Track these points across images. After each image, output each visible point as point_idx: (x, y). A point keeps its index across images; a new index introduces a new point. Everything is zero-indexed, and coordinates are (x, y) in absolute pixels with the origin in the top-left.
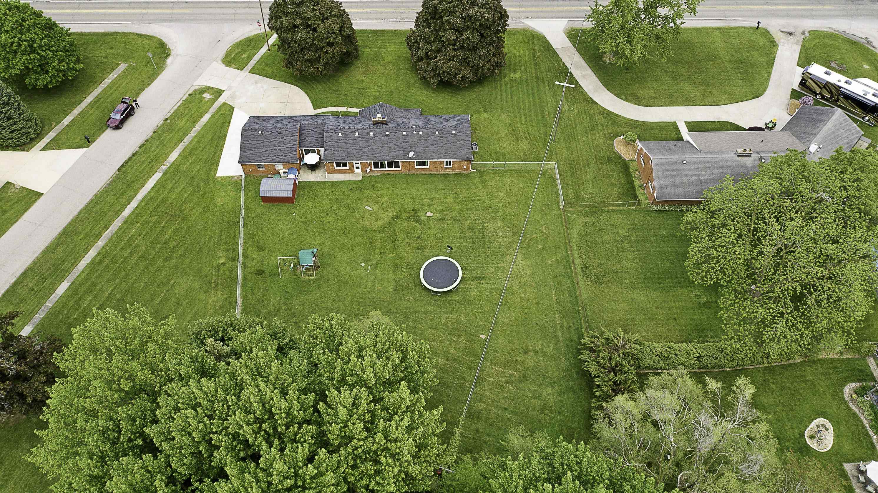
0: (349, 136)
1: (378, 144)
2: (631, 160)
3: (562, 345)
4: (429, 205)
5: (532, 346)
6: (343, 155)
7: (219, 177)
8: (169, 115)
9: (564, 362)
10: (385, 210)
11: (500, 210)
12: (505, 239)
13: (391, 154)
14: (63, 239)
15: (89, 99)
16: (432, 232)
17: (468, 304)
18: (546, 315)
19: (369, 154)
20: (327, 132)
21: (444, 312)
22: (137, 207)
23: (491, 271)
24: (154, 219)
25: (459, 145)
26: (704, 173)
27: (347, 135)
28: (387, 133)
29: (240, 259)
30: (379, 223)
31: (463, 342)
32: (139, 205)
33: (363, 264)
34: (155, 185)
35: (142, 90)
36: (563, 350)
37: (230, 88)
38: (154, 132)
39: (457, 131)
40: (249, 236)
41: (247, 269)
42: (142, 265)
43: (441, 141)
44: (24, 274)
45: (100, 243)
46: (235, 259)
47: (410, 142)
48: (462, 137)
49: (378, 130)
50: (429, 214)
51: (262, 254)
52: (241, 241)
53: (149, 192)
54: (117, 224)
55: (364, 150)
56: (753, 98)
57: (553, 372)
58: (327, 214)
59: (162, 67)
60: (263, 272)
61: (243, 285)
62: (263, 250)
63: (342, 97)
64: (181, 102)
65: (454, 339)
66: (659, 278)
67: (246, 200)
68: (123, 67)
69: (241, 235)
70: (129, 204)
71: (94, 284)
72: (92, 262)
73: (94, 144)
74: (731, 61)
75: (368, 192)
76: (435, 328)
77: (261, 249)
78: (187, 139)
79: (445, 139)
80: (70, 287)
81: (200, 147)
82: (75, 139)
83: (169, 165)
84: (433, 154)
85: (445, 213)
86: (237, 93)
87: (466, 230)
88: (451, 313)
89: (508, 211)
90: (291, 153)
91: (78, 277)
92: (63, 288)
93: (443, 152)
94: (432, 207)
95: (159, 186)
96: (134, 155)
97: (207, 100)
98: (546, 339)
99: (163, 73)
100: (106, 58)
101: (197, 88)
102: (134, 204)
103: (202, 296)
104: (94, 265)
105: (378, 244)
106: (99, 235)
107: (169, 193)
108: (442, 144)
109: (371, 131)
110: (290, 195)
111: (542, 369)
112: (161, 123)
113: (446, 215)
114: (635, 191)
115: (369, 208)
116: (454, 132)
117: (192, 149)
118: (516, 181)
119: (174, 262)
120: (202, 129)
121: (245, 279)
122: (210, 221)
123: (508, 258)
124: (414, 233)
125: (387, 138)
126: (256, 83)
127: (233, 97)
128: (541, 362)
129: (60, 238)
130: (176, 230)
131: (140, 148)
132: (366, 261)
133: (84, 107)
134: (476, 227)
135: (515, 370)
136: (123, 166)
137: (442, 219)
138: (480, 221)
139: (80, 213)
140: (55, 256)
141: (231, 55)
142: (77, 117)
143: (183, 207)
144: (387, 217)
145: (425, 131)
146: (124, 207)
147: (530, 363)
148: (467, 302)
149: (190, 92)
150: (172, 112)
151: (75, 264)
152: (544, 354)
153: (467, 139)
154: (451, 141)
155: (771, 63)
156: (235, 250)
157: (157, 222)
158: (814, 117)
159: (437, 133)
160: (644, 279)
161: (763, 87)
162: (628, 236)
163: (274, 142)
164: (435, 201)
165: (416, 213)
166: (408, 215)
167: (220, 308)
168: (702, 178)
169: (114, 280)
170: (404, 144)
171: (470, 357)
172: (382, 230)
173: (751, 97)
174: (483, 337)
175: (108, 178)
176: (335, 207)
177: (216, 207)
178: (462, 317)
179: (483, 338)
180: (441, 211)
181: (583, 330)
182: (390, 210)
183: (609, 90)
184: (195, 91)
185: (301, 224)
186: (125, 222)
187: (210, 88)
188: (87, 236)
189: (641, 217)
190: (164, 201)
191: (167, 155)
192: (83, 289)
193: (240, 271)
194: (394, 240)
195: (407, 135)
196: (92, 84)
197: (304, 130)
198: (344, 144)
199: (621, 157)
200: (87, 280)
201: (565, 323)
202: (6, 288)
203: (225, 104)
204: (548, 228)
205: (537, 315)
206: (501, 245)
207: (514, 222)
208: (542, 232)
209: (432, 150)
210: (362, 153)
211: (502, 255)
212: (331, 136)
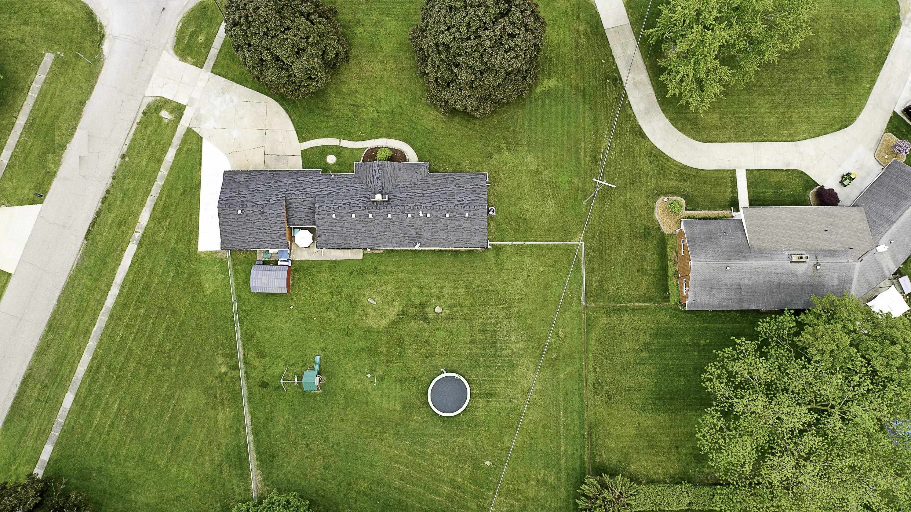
0: (345, 218)
1: (380, 228)
2: (671, 235)
3: (563, 474)
4: (438, 298)
5: (534, 475)
6: (339, 241)
7: (201, 252)
8: (126, 148)
9: (563, 493)
10: (390, 303)
11: (516, 304)
12: (518, 346)
13: (394, 241)
14: (50, 337)
15: (22, 120)
16: (441, 335)
17: (476, 426)
18: (551, 441)
19: (369, 241)
20: (318, 214)
21: (451, 435)
22: (119, 295)
23: (500, 387)
24: (141, 312)
25: (473, 230)
26: (746, 281)
27: (343, 217)
28: (389, 216)
29: (242, 366)
30: (384, 321)
31: (468, 470)
32: (121, 291)
33: (369, 376)
34: (133, 263)
35: (83, 103)
36: (563, 481)
37: (192, 100)
38: (114, 178)
39: (471, 213)
40: (248, 338)
41: (251, 381)
42: (143, 371)
43: (452, 225)
44: (25, 382)
45: (92, 344)
46: (236, 368)
47: (416, 227)
48: (477, 221)
49: (377, 211)
50: (438, 309)
51: (263, 361)
52: (239, 343)
53: (128, 274)
54: (103, 318)
55: (363, 235)
56: (840, 129)
57: (551, 502)
58: (328, 308)
59: (98, 60)
60: (268, 384)
61: (249, 401)
62: (264, 356)
63: (332, 122)
64: (135, 126)
65: (460, 466)
66: (671, 399)
67: (237, 286)
68: (48, 59)
69: (238, 335)
70: (109, 290)
71: (99, 397)
72: (90, 370)
73: (47, 197)
74: (830, 58)
75: (371, 278)
76: (443, 454)
77: (261, 355)
78: (155, 190)
79: (457, 223)
80: (75, 399)
81: (172, 205)
82: (23, 188)
83: (141, 232)
84: (442, 241)
85: (455, 309)
86: (202, 112)
87: (477, 332)
88: (458, 436)
89: (524, 306)
90: (279, 237)
91: (80, 387)
92: (68, 400)
93: (454, 238)
94: (441, 300)
95: (136, 265)
96: (98, 214)
97: (166, 121)
98: (549, 467)
99: (103, 71)
100: (22, 42)
101: (151, 100)
102: (114, 291)
103: (211, 413)
104: (92, 371)
105: (384, 350)
106: (87, 333)
107: (149, 275)
108: (453, 230)
109: (370, 212)
110: (285, 291)
111: (541, 499)
112: (118, 162)
113: (457, 311)
114: (667, 280)
115: (372, 301)
116: (467, 215)
117: (163, 209)
118: (536, 263)
119: (173, 369)
120: (170, 173)
121: (250, 392)
122: (202, 315)
123: (519, 370)
124: (422, 336)
125: (388, 221)
126: (223, 93)
127: (197, 118)
128: (541, 492)
129: (47, 336)
130: (168, 328)
131: (103, 202)
132: (372, 372)
133: (19, 133)
134: (489, 328)
135: (517, 500)
136: (89, 231)
137: (451, 318)
138: (493, 321)
139: (59, 301)
140: (50, 359)
141: (183, 38)
142: (15, 151)
143: (170, 296)
144: (392, 313)
145: (433, 212)
146: (105, 294)
147: (531, 493)
148: (474, 424)
149: (144, 108)
150: (128, 142)
151: (73, 371)
152: (545, 483)
153: (483, 223)
154: (464, 225)
155: (880, 62)
156: (234, 356)
157: (145, 317)
158: (900, 187)
159: (447, 215)
160: (656, 399)
161: (858, 108)
162: (648, 344)
163: (258, 224)
164: (445, 291)
165: (423, 308)
166: (415, 311)
167: (231, 427)
168: (743, 287)
169: (117, 391)
170: (409, 229)
171: (475, 485)
172: (387, 331)
173: (837, 127)
174: (488, 463)
175: (78, 250)
176: (335, 299)
177: (205, 296)
178: (469, 442)
179: (488, 465)
180: (451, 306)
181: (586, 457)
182: (395, 304)
183: (664, 111)
184: (149, 106)
185: (300, 321)
186: (111, 317)
187: (167, 101)
188: (75, 334)
189: (667, 318)
190: (146, 287)
191: (136, 215)
192: (89, 404)
193: (243, 383)
194: (400, 343)
195: (413, 217)
196: (17, 92)
197: (290, 203)
198: (339, 228)
199: (659, 228)
200: (90, 391)
201: (569, 450)
202: (12, 399)
203: (189, 131)
204: (565, 331)
205: (542, 440)
206: (513, 353)
207: (529, 321)
208: (558, 336)
209: (441, 236)
210: (361, 240)
211: (513, 366)
212: (324, 218)
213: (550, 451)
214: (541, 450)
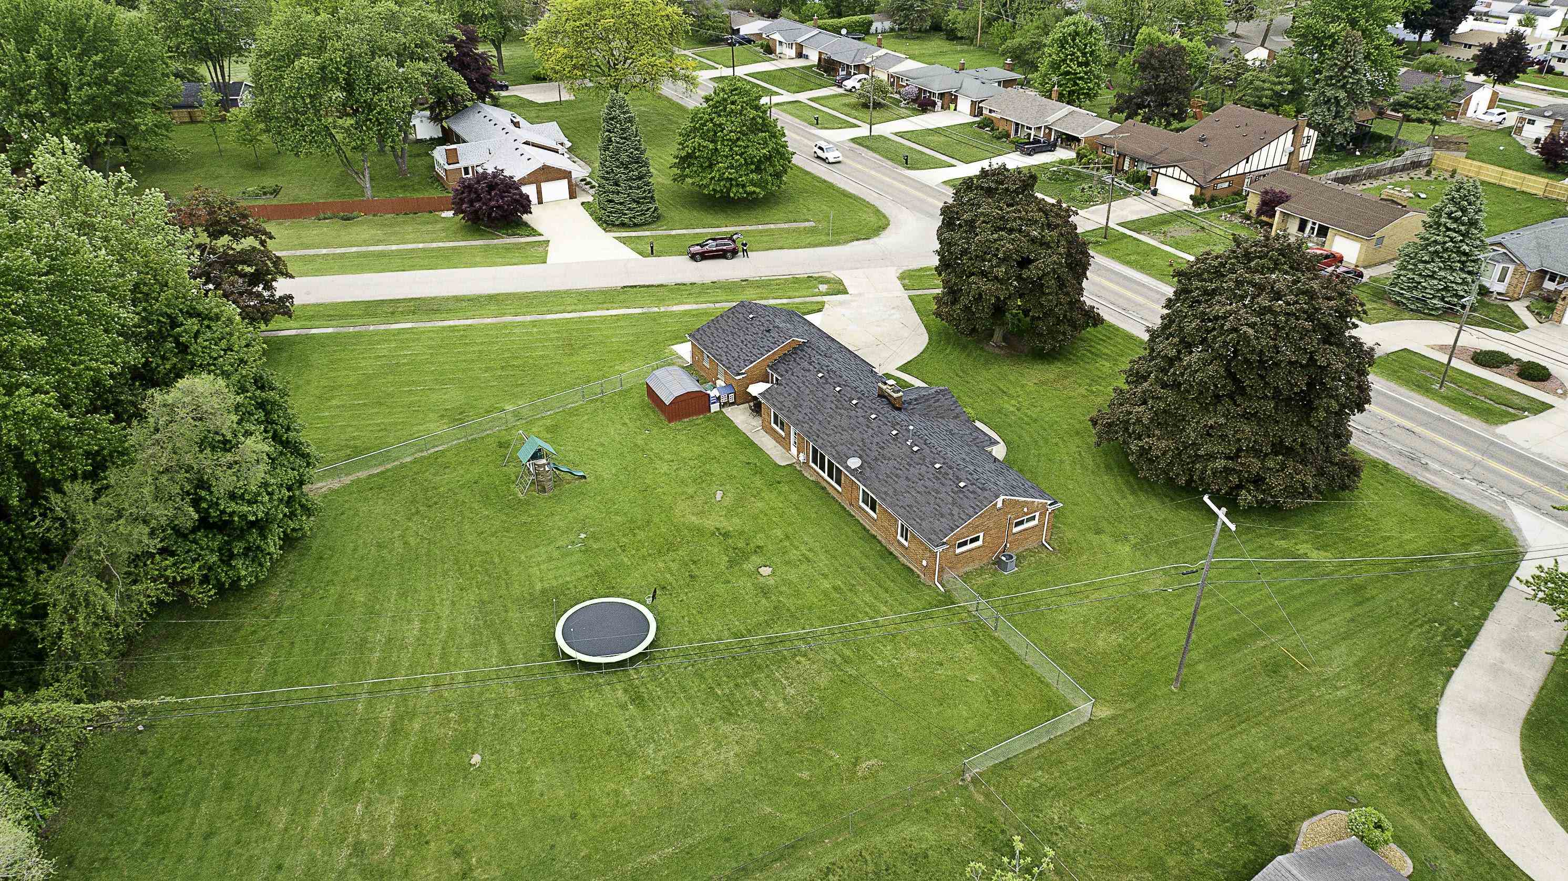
0: (826, 384)
1: (845, 422)
4: (787, 563)
6: (787, 404)
7: (670, 349)
8: (756, 279)
10: (731, 513)
11: (865, 667)
12: (780, 705)
13: (839, 448)
16: (720, 589)
19: (816, 427)
22: (567, 318)
23: (669, 711)
24: (554, 335)
25: (945, 510)
27: (827, 381)
28: (873, 417)
29: (522, 421)
30: (693, 518)
31: (447, 732)
32: (572, 318)
33: (582, 536)
34: (616, 315)
37: (860, 294)
38: (713, 282)
39: (971, 489)
40: (571, 412)
41: (504, 432)
43: (929, 484)
46: (518, 417)
47: (886, 453)
48: (965, 503)
49: (868, 403)
50: (765, 570)
52: (558, 409)
53: (599, 316)
55: (818, 417)
59: (838, 243)
64: (790, 277)
69: (571, 405)
70: (569, 312)
75: (757, 482)
79: (937, 486)
83: (661, 310)
84: (891, 492)
85: (783, 589)
86: (854, 303)
90: (745, 360)
91: (424, 327)
93: (909, 501)
94: (786, 568)
95: (615, 318)
96: (659, 285)
99: (829, 248)
100: (809, 210)
101: (830, 275)
102: (570, 315)
107: (609, 328)
108: (922, 489)
109: (859, 398)
110: (668, 401)
113: (781, 592)
115: (719, 496)
116: (962, 486)
117: (705, 313)
118: (977, 664)
123: (725, 728)
125: (864, 423)
127: (842, 303)
130: (545, 356)
131: (676, 284)
132: (592, 536)
133: (710, 231)
137: (762, 590)
140: (452, 306)
143: (590, 346)
144: (715, 522)
145: (928, 450)
149: (816, 275)
150: (764, 278)
153: (970, 510)
154: (943, 495)
156: (536, 410)
157: (549, 339)
159: (938, 466)
163: (749, 337)
164: (804, 566)
165: (754, 552)
166: (742, 546)
170: (874, 448)
172: (678, 528)
175: (605, 286)
176: (693, 462)
177: (609, 367)
180: (784, 582)
182: (736, 518)
184: (821, 277)
185: (631, 445)
186: (534, 321)
190: (591, 330)
191: (680, 304)
192: (405, 337)
195: (895, 438)
196: (754, 220)
198: (807, 391)
203: (823, 303)
204: (877, 771)
205: (580, 838)
206: (760, 703)
207: (846, 702)
208: (855, 765)
209: (897, 486)
210: (810, 419)
211: (730, 714)
212: (809, 370)
213: (558, 866)
214: (552, 847)
